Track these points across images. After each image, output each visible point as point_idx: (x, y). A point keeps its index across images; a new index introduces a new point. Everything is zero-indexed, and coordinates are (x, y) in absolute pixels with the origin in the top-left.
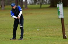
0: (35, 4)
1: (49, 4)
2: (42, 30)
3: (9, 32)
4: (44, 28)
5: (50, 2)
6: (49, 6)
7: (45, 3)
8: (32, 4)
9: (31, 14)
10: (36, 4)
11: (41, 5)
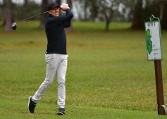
0: (93, 20)
1: (129, 20)
2: (106, 91)
3: (18, 92)
4: (112, 86)
5: (132, 16)
6: (128, 25)
7: (118, 19)
8: (86, 20)
9: (81, 45)
10: (97, 20)
11: (108, 22)
